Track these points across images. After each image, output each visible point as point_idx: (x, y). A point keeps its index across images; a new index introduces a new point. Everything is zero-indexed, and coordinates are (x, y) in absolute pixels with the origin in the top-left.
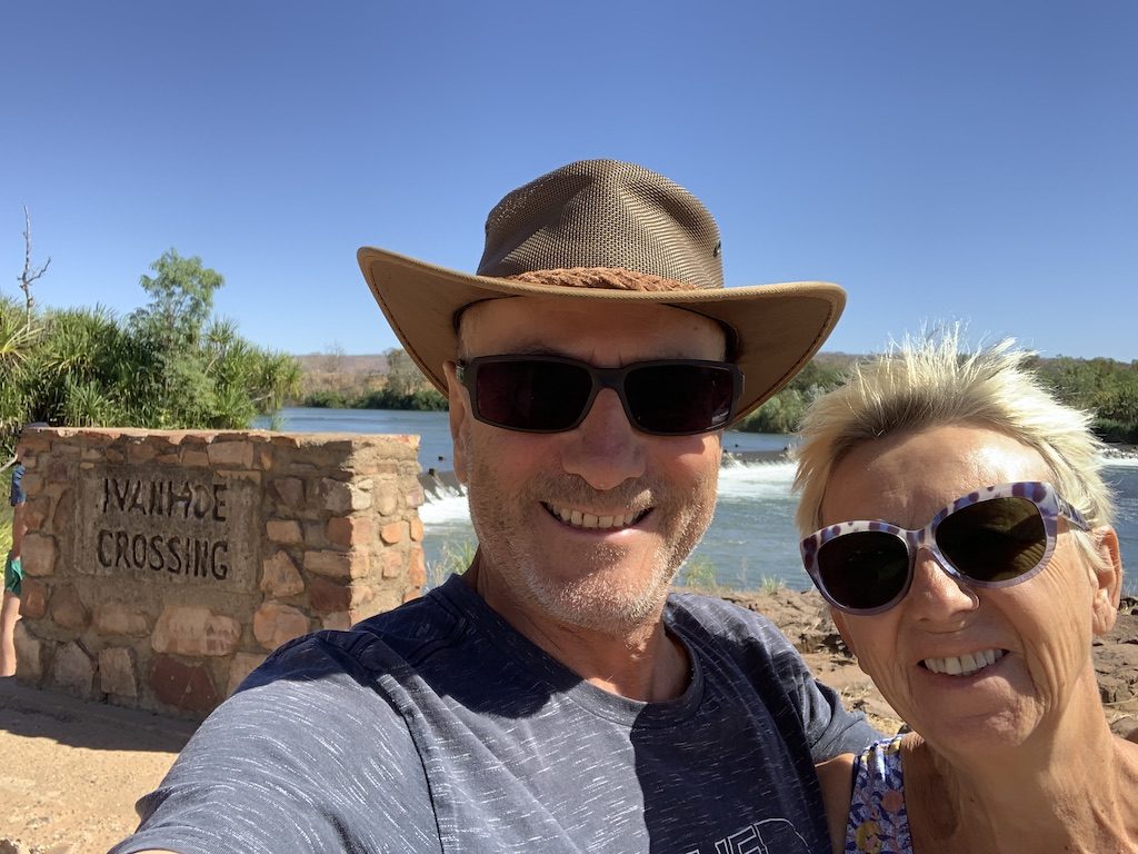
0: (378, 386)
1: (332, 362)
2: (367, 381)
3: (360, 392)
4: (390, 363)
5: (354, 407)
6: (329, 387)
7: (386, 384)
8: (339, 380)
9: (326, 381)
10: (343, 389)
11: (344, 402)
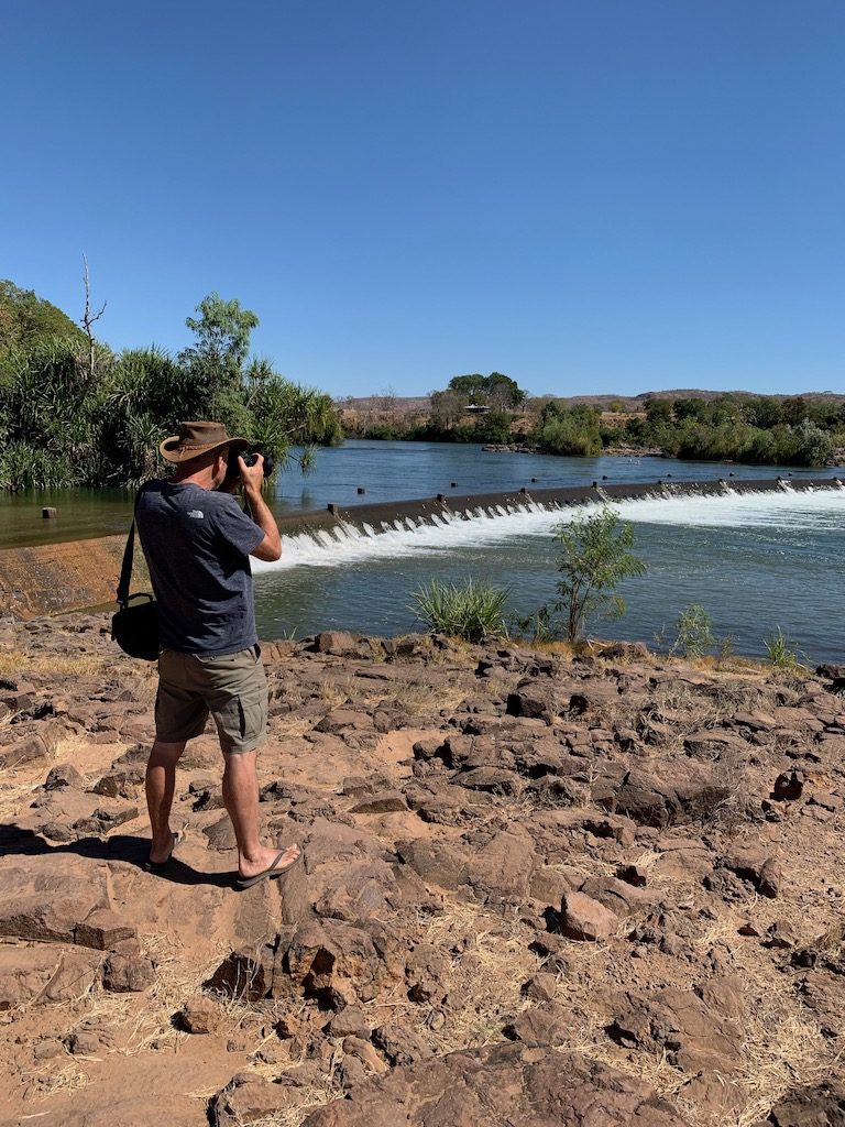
0: (423, 422)
1: (387, 403)
2: (414, 418)
3: (409, 427)
4: (433, 403)
5: (404, 439)
6: (384, 423)
7: (429, 421)
8: (392, 417)
9: (382, 418)
10: (396, 424)
11: (395, 436)
